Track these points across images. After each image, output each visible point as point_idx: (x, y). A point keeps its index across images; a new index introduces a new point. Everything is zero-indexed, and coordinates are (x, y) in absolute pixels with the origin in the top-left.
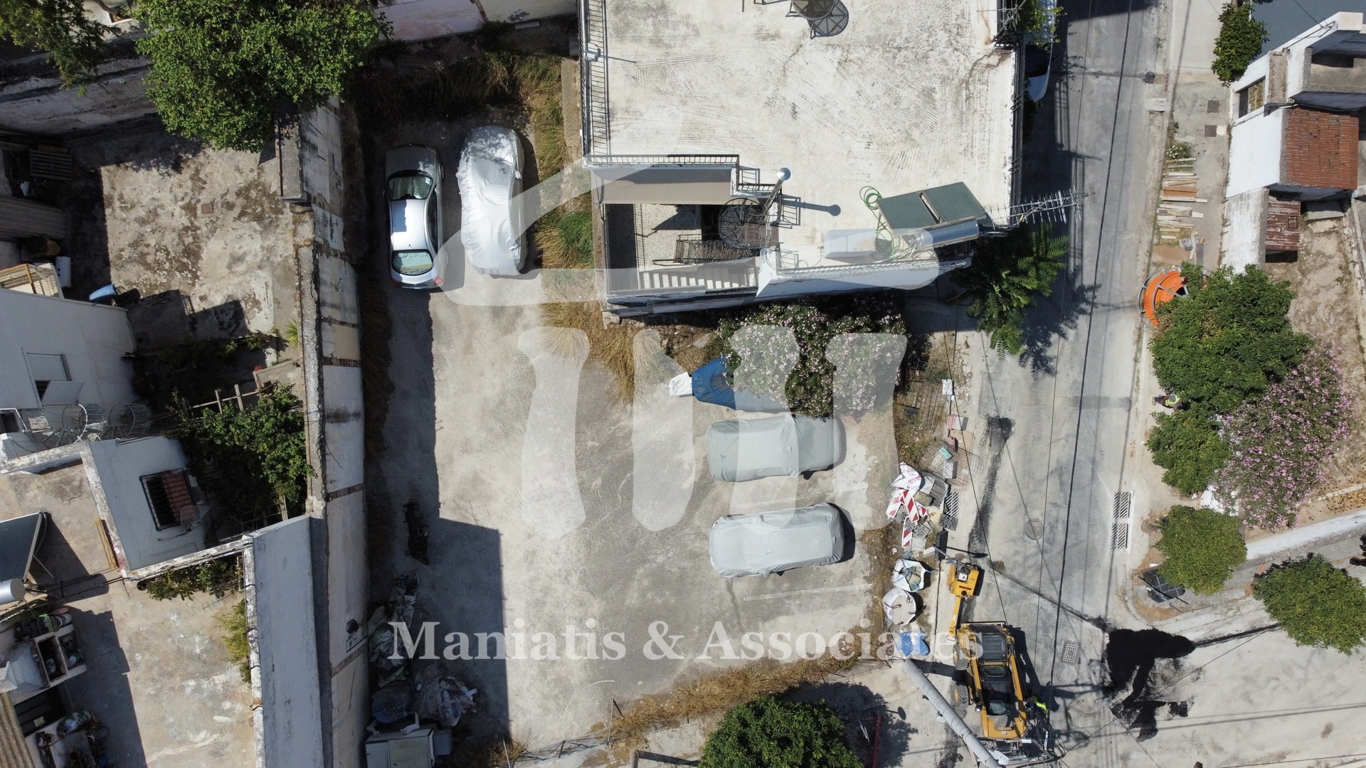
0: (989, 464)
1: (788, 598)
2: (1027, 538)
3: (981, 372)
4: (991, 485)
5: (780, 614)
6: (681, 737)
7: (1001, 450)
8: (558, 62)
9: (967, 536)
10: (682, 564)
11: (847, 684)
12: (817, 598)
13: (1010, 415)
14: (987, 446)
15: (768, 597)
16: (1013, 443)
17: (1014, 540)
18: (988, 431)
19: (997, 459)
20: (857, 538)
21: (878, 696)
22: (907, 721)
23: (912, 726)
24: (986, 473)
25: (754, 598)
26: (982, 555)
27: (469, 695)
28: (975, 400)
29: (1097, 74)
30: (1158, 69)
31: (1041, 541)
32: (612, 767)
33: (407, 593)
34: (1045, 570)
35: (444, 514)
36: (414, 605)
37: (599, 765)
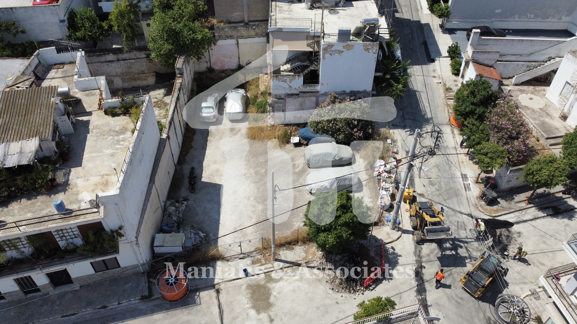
2: (430, 186)
3: (400, 139)
6: (295, 254)
21: (381, 240)
22: (396, 252)
23: (399, 254)
27: (202, 235)
28: (400, 146)
29: (418, 76)
30: (436, 75)
31: (436, 187)
32: (263, 265)
33: (184, 201)
34: (441, 197)
35: (203, 180)
36: (186, 205)
37: (257, 264)
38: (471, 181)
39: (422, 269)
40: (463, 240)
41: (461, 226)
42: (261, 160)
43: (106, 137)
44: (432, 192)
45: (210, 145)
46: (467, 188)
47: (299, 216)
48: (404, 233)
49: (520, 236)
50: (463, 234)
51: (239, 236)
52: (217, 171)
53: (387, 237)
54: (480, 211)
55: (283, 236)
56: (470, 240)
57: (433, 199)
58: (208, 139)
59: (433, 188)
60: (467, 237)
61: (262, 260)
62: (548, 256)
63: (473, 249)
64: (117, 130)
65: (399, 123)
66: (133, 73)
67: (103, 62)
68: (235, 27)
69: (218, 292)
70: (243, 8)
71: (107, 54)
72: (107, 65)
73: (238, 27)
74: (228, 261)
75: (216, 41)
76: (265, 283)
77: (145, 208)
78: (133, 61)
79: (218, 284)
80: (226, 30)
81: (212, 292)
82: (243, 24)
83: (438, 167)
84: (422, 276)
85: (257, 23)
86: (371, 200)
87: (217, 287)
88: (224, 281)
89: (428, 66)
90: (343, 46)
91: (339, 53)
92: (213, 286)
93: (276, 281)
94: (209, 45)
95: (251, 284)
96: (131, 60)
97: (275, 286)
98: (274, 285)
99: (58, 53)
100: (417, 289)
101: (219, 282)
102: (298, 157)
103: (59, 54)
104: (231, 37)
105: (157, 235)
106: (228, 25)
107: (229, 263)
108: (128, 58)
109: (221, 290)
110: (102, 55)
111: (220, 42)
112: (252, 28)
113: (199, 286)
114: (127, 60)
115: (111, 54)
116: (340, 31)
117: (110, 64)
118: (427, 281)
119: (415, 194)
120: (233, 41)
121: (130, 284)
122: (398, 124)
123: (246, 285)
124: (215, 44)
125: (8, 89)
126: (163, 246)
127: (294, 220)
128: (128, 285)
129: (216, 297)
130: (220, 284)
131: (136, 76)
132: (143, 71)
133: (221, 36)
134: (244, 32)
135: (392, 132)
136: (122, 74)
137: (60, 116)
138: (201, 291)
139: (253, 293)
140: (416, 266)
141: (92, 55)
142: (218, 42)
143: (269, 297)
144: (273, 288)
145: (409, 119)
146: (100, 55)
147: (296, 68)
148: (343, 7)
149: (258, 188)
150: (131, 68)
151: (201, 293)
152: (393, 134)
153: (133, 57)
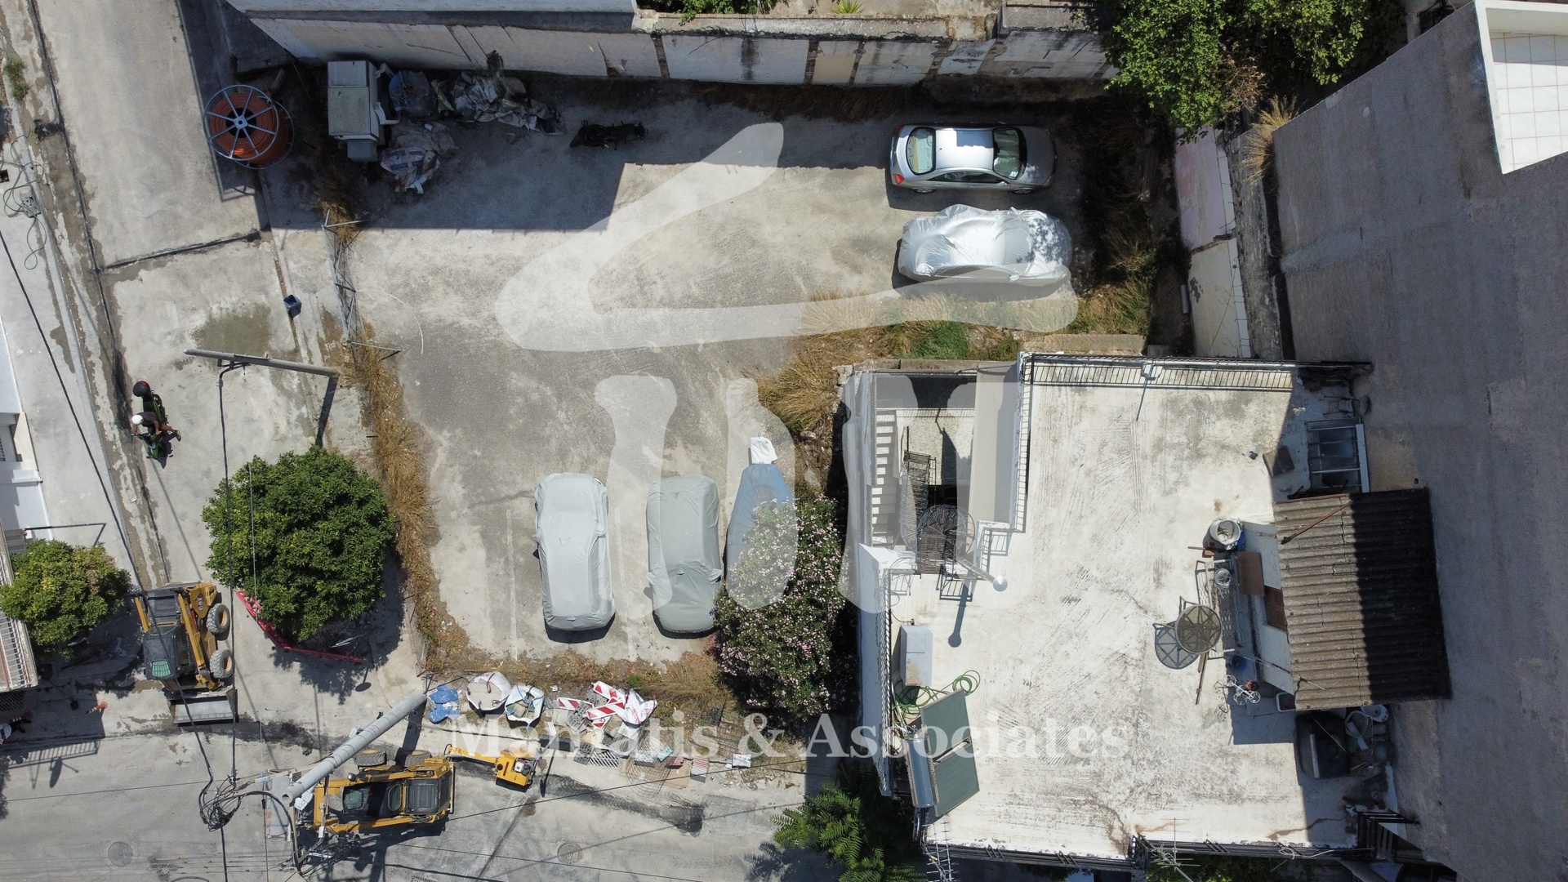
0: (650, 804)
1: (507, 561)
2: (560, 844)
3: (757, 801)
4: (625, 806)
5: (489, 550)
6: (351, 427)
7: (665, 819)
8: (1141, 332)
9: (567, 775)
10: (553, 441)
11: (401, 625)
12: (504, 596)
13: (705, 831)
14: (671, 803)
15: (510, 538)
16: (673, 833)
17: (558, 828)
18: (688, 804)
19: (654, 813)
20: (572, 645)
21: (385, 660)
22: (354, 692)
23: (347, 699)
24: (639, 800)
25: (509, 522)
26: (543, 791)
31: (557, 861)
32: (321, 344)
33: (539, 120)
35: (630, 169)
36: (525, 128)
37: (325, 331)
39: (304, 745)
55: (406, 400)
58: (821, 170)
59: (551, 850)
61: (334, 343)
68: (1260, 217)
70: (1311, 244)
73: (1262, 230)
74: (335, 257)
75: (1226, 144)
76: (270, 349)
79: (272, 237)
81: (253, 223)
82: (1270, 249)
87: (264, 234)
88: (278, 249)
92: (266, 227)
93: (278, 383)
95: (269, 316)
98: (269, 376)
101: (277, 240)
104: (1238, 206)
107: (329, 261)
109: (258, 245)
111: (1223, 164)
112: (1264, 290)
113: (265, 191)
120: (1230, 217)
123: (268, 305)
124: (1218, 143)
129: (237, 234)
130: (271, 242)
133: (1238, 163)
134: (1252, 257)
138: (255, 198)
139: (245, 321)
140: (311, 733)
142: (1224, 155)
151: (252, 198)
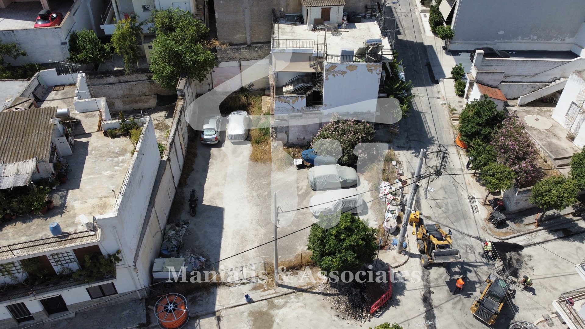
2: (437, 208)
3: (406, 161)
8: (261, 97)
18: (412, 176)
27: (203, 259)
28: (405, 168)
29: (422, 97)
30: (440, 96)
31: (443, 209)
32: (265, 290)
33: (184, 224)
34: (448, 219)
35: (204, 203)
36: (186, 229)
37: (259, 289)
38: (478, 203)
39: (430, 294)
40: (472, 263)
41: (470, 250)
42: (264, 183)
43: (105, 158)
44: (439, 215)
45: (212, 167)
46: (475, 210)
47: (303, 239)
48: (411, 257)
49: (531, 260)
50: (472, 258)
51: (241, 261)
52: (219, 193)
53: (393, 261)
54: (489, 234)
55: (286, 260)
56: (480, 264)
57: (440, 222)
58: (210, 161)
59: (440, 211)
60: (476, 260)
61: (264, 286)
62: (560, 280)
63: (482, 273)
64: (116, 151)
65: (404, 144)
66: (134, 96)
67: (104, 84)
68: (237, 49)
69: (219, 319)
70: (245, 30)
71: (108, 76)
72: (108, 88)
73: (240, 49)
74: (229, 286)
75: (218, 63)
76: (267, 310)
77: (144, 231)
78: (134, 83)
79: (219, 311)
80: (228, 52)
81: (213, 320)
82: (245, 46)
83: (444, 189)
84: (430, 301)
85: (259, 45)
86: (377, 223)
87: (217, 314)
88: (224, 307)
89: (433, 87)
90: (347, 67)
91: (342, 74)
92: (214, 313)
93: (279, 307)
94: (212, 67)
95: (253, 311)
96: (133, 83)
97: (278, 313)
98: (277, 311)
99: (58, 75)
100: (426, 316)
101: (220, 308)
102: (302, 179)
103: (60, 76)
104: (234, 59)
105: (156, 260)
106: (230, 47)
107: (231, 289)
108: (129, 80)
109: (222, 317)
110: (103, 77)
111: (222, 64)
112: (254, 50)
113: (200, 314)
114: (128, 82)
115: (112, 77)
116: (342, 51)
117: (111, 86)
118: (436, 307)
119: (422, 217)
120: (236, 63)
121: (127, 312)
122: (403, 146)
123: (248, 312)
124: (217, 66)
125: (7, 111)
126: (162, 271)
127: (297, 244)
128: (125, 313)
129: (217, 325)
130: (221, 311)
131: (137, 98)
132: (144, 93)
133: (223, 58)
134: (246, 54)
135: (397, 153)
136: (123, 96)
137: (58, 137)
138: (201, 319)
139: (255, 320)
140: (424, 291)
141: (93, 77)
142: (220, 64)
143: (272, 325)
144: (276, 315)
145: (414, 140)
146: (101, 78)
147: (299, 89)
148: (345, 28)
149: (261, 211)
150: (132, 90)
151: (201, 320)
152: (398, 155)
153: (135, 79)
